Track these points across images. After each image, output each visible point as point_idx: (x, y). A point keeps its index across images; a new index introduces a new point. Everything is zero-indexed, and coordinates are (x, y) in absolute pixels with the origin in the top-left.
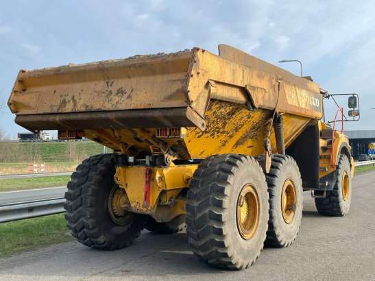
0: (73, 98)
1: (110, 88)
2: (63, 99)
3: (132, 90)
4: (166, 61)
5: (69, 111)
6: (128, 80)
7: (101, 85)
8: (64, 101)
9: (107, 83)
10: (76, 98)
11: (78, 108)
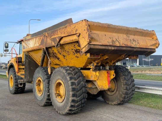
0: (116, 40)
1: (129, 38)
2: (111, 39)
3: (138, 41)
7: (125, 36)
8: (113, 41)
9: (127, 36)
10: (118, 40)
11: (122, 45)
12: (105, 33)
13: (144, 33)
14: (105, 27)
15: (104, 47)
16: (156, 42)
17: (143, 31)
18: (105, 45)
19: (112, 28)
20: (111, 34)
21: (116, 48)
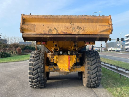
0: (55, 28)
1: (73, 26)
2: (49, 28)
3: (84, 28)
4: (99, 18)
5: (55, 34)
6: (80, 23)
7: (68, 24)
8: (50, 30)
9: (71, 24)
10: (56, 29)
11: (59, 33)
12: (44, 23)
13: (93, 19)
14: (42, 19)
15: (38, 36)
16: (108, 28)
17: (92, 18)
18: (39, 33)
19: (49, 18)
20: (51, 23)
21: (51, 36)
